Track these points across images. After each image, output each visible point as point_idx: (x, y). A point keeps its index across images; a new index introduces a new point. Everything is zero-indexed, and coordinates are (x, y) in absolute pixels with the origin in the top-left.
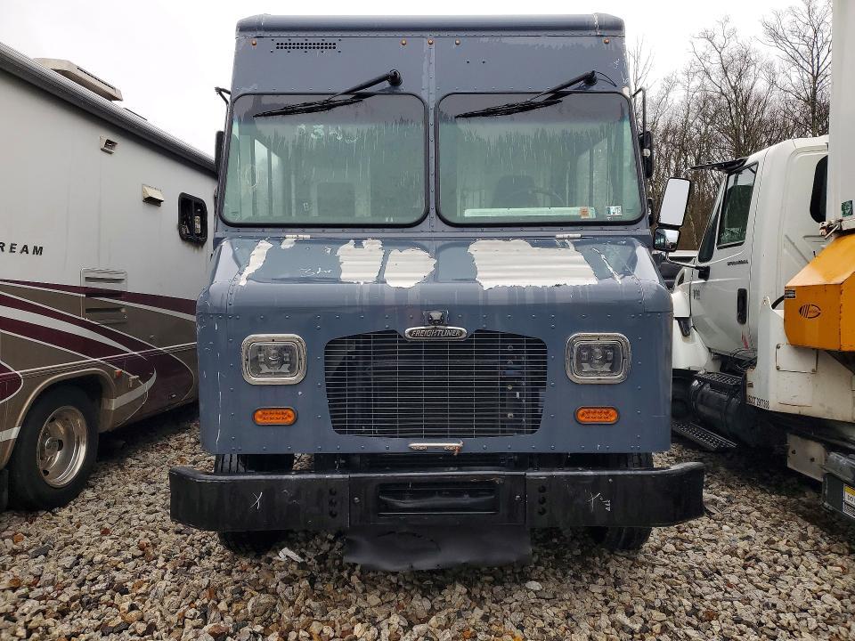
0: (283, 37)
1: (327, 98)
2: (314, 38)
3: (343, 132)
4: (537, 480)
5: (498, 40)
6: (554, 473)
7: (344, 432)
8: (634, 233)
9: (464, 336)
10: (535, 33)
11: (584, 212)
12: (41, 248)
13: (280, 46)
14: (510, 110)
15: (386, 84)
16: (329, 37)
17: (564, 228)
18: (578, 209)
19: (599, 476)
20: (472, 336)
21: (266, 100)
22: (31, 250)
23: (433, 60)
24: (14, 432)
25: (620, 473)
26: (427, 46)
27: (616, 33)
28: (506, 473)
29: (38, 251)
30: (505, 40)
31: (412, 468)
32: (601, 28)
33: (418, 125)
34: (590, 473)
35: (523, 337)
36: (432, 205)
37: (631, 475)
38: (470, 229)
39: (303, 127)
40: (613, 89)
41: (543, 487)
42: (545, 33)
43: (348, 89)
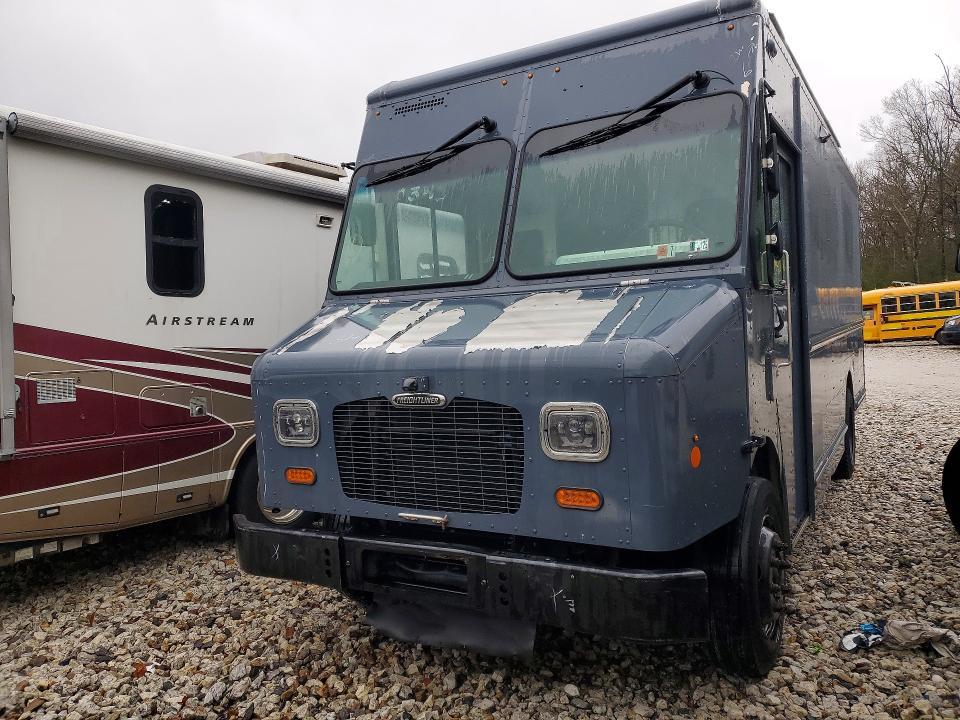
0: (400, 102)
1: (422, 158)
2: (426, 96)
3: (435, 191)
4: (497, 566)
5: (601, 55)
6: (515, 560)
7: (352, 496)
8: (720, 272)
9: (442, 403)
10: (643, 38)
11: (663, 251)
12: (252, 319)
13: (399, 111)
14: (598, 138)
15: (481, 133)
16: (439, 93)
17: (636, 273)
18: (656, 247)
19: (561, 570)
20: (451, 404)
21: (378, 169)
22: (241, 321)
23: (529, 97)
24: (230, 474)
25: (584, 569)
26: (526, 81)
27: (746, 12)
28: (473, 553)
29: (249, 322)
30: (608, 55)
31: (389, 537)
32: (724, 11)
33: (502, 172)
34: (553, 565)
35: (500, 405)
36: (502, 259)
37: (594, 574)
38: (535, 281)
39: (403, 191)
40: (727, 87)
41: (503, 573)
42: (655, 34)
43: (440, 146)
